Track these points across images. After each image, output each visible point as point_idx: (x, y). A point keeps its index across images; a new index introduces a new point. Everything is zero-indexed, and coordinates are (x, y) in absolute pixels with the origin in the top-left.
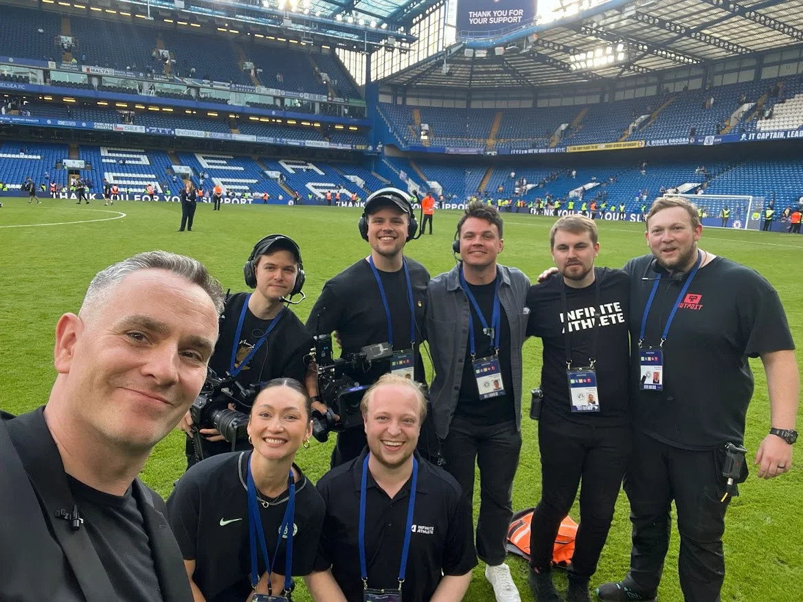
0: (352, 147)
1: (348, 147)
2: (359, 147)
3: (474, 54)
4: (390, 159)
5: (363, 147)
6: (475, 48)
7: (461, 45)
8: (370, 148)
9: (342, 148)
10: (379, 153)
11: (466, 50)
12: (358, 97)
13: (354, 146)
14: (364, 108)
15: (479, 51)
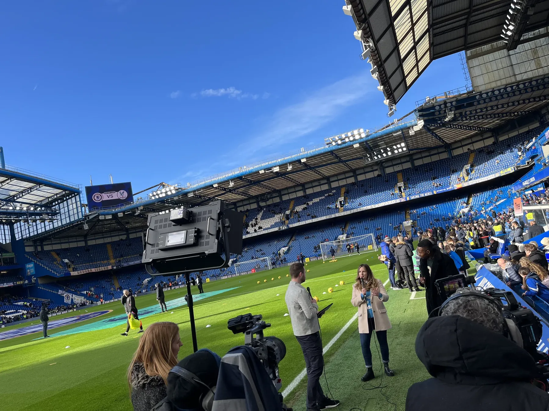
0: (14, 284)
1: (11, 284)
2: (18, 283)
3: (105, 218)
4: (43, 285)
5: (22, 282)
6: (105, 215)
7: (97, 214)
8: (26, 282)
9: (7, 286)
10: (34, 284)
11: (100, 216)
12: (6, 252)
13: (15, 283)
14: (13, 257)
15: (108, 216)
